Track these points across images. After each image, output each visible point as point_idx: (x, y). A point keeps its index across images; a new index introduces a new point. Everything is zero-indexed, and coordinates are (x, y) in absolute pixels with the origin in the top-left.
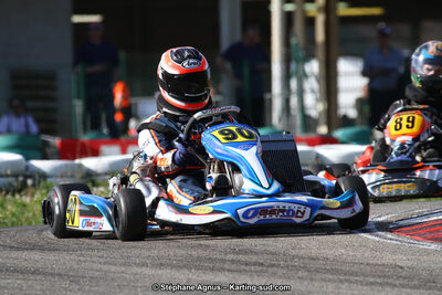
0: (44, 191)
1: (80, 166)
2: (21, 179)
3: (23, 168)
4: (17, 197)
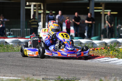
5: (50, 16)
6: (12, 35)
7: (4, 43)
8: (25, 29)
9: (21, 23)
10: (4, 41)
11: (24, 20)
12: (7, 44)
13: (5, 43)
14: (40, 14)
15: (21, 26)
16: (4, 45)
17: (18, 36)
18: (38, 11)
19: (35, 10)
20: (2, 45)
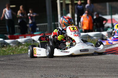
0: (9, 47)
1: (17, 41)
2: (3, 45)
3: (3, 42)
4: (2, 49)
5: (79, 7)
6: (38, 31)
7: (31, 42)
8: (53, 23)
9: (48, 17)
10: (32, 39)
11: (51, 14)
12: (34, 42)
13: (33, 42)
14: (67, 5)
15: (48, 21)
16: (31, 43)
17: (45, 31)
18: (65, 2)
19: (62, 1)
20: (29, 44)
